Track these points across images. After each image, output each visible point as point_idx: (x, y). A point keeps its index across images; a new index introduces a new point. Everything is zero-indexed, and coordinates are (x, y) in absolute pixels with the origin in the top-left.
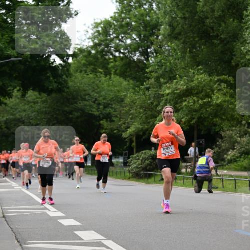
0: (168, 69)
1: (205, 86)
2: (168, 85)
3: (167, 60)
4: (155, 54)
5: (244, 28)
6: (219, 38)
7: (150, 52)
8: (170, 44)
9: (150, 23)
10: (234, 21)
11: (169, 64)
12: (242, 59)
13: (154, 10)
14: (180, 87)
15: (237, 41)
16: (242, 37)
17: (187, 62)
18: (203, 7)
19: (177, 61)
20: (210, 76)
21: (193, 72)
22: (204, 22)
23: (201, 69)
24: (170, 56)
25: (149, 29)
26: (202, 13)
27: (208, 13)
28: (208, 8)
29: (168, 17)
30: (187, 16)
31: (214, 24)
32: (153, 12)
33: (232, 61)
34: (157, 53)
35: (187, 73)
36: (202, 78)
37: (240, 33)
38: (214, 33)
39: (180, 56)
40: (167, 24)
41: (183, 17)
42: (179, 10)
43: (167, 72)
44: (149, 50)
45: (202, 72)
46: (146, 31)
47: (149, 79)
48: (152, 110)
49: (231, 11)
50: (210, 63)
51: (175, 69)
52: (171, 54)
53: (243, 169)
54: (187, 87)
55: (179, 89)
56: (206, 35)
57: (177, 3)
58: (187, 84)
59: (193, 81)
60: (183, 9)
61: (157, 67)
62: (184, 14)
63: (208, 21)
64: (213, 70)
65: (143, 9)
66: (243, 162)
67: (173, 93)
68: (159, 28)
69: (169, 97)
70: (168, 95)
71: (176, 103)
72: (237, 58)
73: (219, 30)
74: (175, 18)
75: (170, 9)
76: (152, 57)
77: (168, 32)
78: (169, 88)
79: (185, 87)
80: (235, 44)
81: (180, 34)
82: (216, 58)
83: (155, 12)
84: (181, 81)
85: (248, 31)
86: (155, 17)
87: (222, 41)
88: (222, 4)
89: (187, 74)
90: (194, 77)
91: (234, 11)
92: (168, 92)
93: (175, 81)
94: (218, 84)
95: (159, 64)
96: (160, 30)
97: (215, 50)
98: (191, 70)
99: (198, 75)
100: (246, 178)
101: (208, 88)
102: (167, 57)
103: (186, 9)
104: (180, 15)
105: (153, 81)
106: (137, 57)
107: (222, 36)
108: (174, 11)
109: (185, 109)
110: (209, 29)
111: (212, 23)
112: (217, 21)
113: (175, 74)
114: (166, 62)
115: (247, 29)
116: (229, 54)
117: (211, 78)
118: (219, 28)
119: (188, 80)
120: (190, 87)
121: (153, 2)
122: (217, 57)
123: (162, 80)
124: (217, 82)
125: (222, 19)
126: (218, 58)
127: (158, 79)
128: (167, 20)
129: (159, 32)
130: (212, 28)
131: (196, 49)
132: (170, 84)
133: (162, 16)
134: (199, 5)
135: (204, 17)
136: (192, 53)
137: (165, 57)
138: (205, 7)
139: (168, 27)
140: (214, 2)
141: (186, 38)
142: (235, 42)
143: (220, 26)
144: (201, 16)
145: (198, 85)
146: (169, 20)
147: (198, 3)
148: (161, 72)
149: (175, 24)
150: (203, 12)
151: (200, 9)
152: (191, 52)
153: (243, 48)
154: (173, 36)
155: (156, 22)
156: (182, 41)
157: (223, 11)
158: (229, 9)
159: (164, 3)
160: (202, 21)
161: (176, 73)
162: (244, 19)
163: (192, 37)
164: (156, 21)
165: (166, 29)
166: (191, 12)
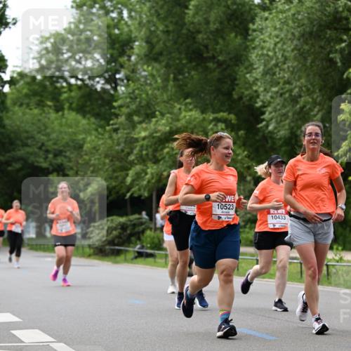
0: (144, 103)
1: (195, 127)
2: (144, 125)
3: (142, 90)
4: (125, 81)
5: (250, 48)
6: (216, 60)
7: (119, 79)
8: (145, 67)
9: (118, 38)
10: (236, 36)
11: (144, 96)
12: (247, 89)
13: (124, 20)
14: (160, 128)
15: (240, 64)
16: (247, 59)
17: (169, 93)
18: (194, 16)
19: (156, 92)
20: (203, 112)
21: (178, 106)
22: (194, 38)
23: (190, 104)
24: (147, 84)
25: (117, 46)
26: (192, 26)
27: (200, 24)
28: (200, 18)
29: (144, 30)
30: (171, 28)
31: (209, 41)
32: (123, 22)
33: (234, 93)
34: (128, 80)
35: (171, 107)
36: (190, 116)
37: (245, 53)
38: (208, 52)
39: (161, 85)
40: (142, 39)
41: (165, 29)
42: (159, 20)
43: (142, 107)
44: (118, 76)
45: (191, 107)
46: (113, 49)
47: (117, 116)
48: (121, 160)
49: (231, 23)
50: (202, 95)
51: (153, 103)
52: (148, 82)
53: (248, 243)
54: (171, 128)
55: (159, 131)
56: (198, 56)
57: (156, 11)
58: (171, 123)
59: (178, 120)
60: (165, 19)
61: (128, 100)
62: (167, 26)
63: (200, 36)
64: (207, 105)
65: (109, 18)
66: (248, 233)
67: (151, 136)
68: (131, 44)
69: (145, 142)
70: (144, 139)
71: (155, 150)
72: (240, 88)
73: (216, 49)
74: (154, 31)
75: (147, 19)
76: (121, 86)
77: (144, 51)
78: (145, 129)
79: (168, 128)
80: (237, 68)
81: (161, 54)
82: (211, 88)
83: (126, 23)
84: (163, 119)
85: (256, 51)
86: (126, 29)
87: (220, 64)
88: (220, 13)
89: (170, 110)
90: (180, 113)
91: (237, 23)
92: (143, 134)
93: (154, 120)
94: (213, 123)
95: (132, 95)
96: (132, 48)
97: (209, 77)
98: (176, 104)
99: (186, 111)
100: (252, 255)
101: (201, 129)
102: (142, 85)
103: (170, 19)
104: (161, 28)
105: (122, 119)
106: (99, 85)
107: (220, 58)
108: (153, 22)
109: (167, 159)
110: (202, 47)
111: (206, 39)
112: (213, 36)
113: (153, 110)
114: (141, 93)
115: (254, 48)
116: (229, 82)
117: (204, 115)
118: (215, 46)
119: (172, 118)
120: (174, 128)
121: (123, 8)
122: (211, 86)
123: (136, 118)
124: (212, 121)
125: (219, 33)
126: (213, 88)
127: (129, 116)
128: (142, 33)
129: (132, 50)
130: (206, 47)
131: (183, 74)
132: (146, 123)
133: (135, 28)
134: (188, 14)
135: (194, 31)
136: (178, 80)
137: (139, 86)
138: (196, 16)
139: (144, 44)
140: (208, 10)
141: (169, 59)
142: (237, 65)
143: (217, 43)
144: (191, 29)
145: (186, 124)
146: (145, 33)
147: (186, 11)
148: (133, 107)
149: (155, 40)
150: (193, 23)
151: (190, 19)
152: (175, 79)
153: (248, 76)
154: (152, 56)
155: (127, 37)
156: (164, 64)
157: (221, 23)
158: (229, 20)
159: (139, 10)
160: (192, 36)
161: (155, 108)
162: (249, 35)
163: (178, 59)
164: (128, 35)
165: (140, 46)
166: (176, 23)
